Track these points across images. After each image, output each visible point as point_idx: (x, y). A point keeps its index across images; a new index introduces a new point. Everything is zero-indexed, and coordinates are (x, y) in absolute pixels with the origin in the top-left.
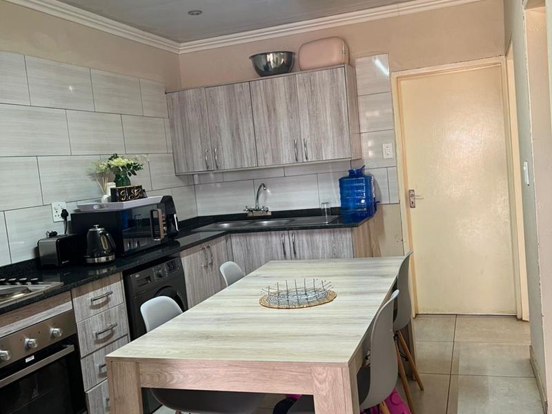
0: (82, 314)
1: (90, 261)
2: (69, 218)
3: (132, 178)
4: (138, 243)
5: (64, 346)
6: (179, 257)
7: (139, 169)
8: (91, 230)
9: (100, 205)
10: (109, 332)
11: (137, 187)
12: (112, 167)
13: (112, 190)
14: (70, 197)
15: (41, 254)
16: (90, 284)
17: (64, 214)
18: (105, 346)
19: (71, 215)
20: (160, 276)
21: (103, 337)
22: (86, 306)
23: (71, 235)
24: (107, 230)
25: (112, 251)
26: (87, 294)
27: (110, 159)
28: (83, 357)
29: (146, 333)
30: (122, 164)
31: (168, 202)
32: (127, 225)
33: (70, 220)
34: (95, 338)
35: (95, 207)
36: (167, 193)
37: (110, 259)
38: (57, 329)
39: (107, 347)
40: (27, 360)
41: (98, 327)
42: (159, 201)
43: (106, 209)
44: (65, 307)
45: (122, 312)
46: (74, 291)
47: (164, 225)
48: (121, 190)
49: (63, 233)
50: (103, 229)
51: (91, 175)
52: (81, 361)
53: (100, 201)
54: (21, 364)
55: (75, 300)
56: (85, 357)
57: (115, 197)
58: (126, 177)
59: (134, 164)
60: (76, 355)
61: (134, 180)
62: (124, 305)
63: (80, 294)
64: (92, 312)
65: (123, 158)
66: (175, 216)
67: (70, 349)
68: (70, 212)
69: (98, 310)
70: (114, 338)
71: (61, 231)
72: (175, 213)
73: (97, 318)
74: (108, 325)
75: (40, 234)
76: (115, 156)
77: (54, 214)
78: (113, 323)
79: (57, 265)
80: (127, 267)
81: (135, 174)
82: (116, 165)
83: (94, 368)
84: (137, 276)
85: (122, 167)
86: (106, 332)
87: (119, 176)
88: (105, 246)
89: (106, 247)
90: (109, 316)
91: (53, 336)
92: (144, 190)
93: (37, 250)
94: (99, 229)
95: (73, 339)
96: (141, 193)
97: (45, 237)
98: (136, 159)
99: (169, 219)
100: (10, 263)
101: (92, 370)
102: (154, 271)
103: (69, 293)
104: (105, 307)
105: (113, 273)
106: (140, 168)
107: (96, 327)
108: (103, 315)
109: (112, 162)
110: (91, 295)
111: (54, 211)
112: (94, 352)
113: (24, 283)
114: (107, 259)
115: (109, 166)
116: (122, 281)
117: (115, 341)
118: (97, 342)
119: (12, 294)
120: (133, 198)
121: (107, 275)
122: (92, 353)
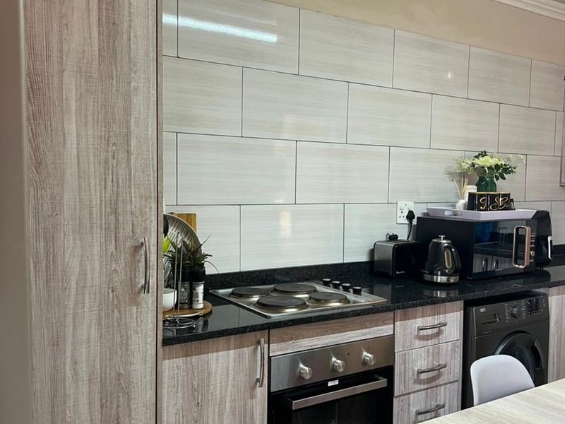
0: (403, 343)
1: (427, 277)
2: (415, 222)
3: (499, 183)
4: (497, 263)
5: (377, 377)
6: (546, 296)
7: (510, 172)
8: (434, 240)
9: (454, 212)
10: (435, 373)
11: (504, 195)
12: (476, 166)
13: (471, 196)
14: (423, 198)
15: (376, 258)
16: (420, 308)
17: (410, 216)
18: (427, 389)
19: (418, 218)
20: (513, 316)
21: (426, 377)
22: (411, 334)
23: (414, 241)
24: (454, 243)
25: (455, 272)
26: (414, 320)
27: (476, 157)
28: (397, 396)
29: (473, 406)
30: (488, 164)
31: (542, 219)
32: (488, 238)
33: (416, 224)
34: (415, 377)
35: (446, 213)
36: (543, 207)
37: (452, 281)
38: (370, 355)
39: (429, 390)
40: (330, 384)
41: (422, 364)
42: (531, 217)
43: (459, 218)
44: (384, 330)
45: (455, 350)
46: (398, 312)
47: (532, 249)
48: (481, 196)
49: (405, 238)
50: (449, 242)
51: (450, 174)
52: (394, 400)
53: (454, 206)
54: (321, 387)
55: (398, 324)
56: (400, 396)
57: (473, 203)
58: (492, 181)
59: (505, 165)
60: (388, 393)
61: (502, 186)
62: (460, 343)
63: (405, 318)
64: (417, 343)
65: (492, 157)
66: (549, 239)
67: (382, 383)
68: (418, 214)
69: (425, 342)
70: (441, 381)
71: (403, 235)
72: (551, 235)
73: (422, 352)
74: (435, 363)
75: (379, 234)
76: (484, 154)
77: (399, 214)
78: (443, 362)
79: (391, 274)
80: (471, 296)
81: (504, 179)
82: (482, 164)
83: (409, 412)
84: (482, 310)
85: (489, 168)
86: (431, 372)
87: (484, 178)
88: (448, 263)
89: (449, 265)
90: (438, 353)
91: (365, 363)
92: (512, 200)
93: (372, 252)
94: (445, 241)
95: (388, 372)
96: (508, 203)
97: (385, 239)
98: (508, 159)
99: (541, 241)
100: (341, 262)
101: (406, 413)
102: (507, 308)
103: (391, 314)
104: (435, 341)
105: (451, 300)
106: (512, 172)
107: (419, 362)
108: (431, 351)
109: (477, 161)
110: (419, 322)
111: (399, 211)
112: (414, 392)
113: (346, 289)
114: (448, 280)
115: (473, 165)
116: (462, 312)
117: (441, 385)
118: (418, 381)
119: (327, 301)
120: (495, 208)
121: (443, 301)
122: (409, 394)
